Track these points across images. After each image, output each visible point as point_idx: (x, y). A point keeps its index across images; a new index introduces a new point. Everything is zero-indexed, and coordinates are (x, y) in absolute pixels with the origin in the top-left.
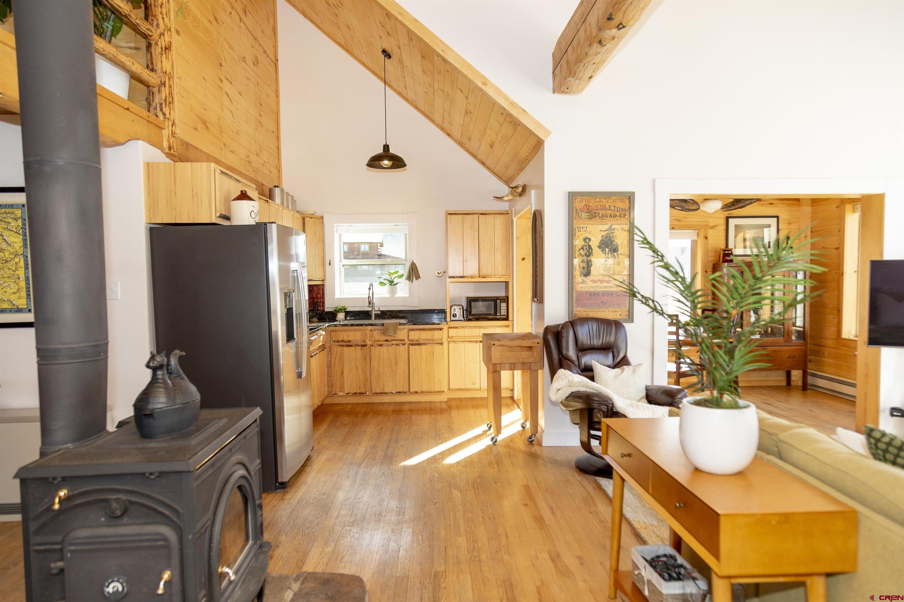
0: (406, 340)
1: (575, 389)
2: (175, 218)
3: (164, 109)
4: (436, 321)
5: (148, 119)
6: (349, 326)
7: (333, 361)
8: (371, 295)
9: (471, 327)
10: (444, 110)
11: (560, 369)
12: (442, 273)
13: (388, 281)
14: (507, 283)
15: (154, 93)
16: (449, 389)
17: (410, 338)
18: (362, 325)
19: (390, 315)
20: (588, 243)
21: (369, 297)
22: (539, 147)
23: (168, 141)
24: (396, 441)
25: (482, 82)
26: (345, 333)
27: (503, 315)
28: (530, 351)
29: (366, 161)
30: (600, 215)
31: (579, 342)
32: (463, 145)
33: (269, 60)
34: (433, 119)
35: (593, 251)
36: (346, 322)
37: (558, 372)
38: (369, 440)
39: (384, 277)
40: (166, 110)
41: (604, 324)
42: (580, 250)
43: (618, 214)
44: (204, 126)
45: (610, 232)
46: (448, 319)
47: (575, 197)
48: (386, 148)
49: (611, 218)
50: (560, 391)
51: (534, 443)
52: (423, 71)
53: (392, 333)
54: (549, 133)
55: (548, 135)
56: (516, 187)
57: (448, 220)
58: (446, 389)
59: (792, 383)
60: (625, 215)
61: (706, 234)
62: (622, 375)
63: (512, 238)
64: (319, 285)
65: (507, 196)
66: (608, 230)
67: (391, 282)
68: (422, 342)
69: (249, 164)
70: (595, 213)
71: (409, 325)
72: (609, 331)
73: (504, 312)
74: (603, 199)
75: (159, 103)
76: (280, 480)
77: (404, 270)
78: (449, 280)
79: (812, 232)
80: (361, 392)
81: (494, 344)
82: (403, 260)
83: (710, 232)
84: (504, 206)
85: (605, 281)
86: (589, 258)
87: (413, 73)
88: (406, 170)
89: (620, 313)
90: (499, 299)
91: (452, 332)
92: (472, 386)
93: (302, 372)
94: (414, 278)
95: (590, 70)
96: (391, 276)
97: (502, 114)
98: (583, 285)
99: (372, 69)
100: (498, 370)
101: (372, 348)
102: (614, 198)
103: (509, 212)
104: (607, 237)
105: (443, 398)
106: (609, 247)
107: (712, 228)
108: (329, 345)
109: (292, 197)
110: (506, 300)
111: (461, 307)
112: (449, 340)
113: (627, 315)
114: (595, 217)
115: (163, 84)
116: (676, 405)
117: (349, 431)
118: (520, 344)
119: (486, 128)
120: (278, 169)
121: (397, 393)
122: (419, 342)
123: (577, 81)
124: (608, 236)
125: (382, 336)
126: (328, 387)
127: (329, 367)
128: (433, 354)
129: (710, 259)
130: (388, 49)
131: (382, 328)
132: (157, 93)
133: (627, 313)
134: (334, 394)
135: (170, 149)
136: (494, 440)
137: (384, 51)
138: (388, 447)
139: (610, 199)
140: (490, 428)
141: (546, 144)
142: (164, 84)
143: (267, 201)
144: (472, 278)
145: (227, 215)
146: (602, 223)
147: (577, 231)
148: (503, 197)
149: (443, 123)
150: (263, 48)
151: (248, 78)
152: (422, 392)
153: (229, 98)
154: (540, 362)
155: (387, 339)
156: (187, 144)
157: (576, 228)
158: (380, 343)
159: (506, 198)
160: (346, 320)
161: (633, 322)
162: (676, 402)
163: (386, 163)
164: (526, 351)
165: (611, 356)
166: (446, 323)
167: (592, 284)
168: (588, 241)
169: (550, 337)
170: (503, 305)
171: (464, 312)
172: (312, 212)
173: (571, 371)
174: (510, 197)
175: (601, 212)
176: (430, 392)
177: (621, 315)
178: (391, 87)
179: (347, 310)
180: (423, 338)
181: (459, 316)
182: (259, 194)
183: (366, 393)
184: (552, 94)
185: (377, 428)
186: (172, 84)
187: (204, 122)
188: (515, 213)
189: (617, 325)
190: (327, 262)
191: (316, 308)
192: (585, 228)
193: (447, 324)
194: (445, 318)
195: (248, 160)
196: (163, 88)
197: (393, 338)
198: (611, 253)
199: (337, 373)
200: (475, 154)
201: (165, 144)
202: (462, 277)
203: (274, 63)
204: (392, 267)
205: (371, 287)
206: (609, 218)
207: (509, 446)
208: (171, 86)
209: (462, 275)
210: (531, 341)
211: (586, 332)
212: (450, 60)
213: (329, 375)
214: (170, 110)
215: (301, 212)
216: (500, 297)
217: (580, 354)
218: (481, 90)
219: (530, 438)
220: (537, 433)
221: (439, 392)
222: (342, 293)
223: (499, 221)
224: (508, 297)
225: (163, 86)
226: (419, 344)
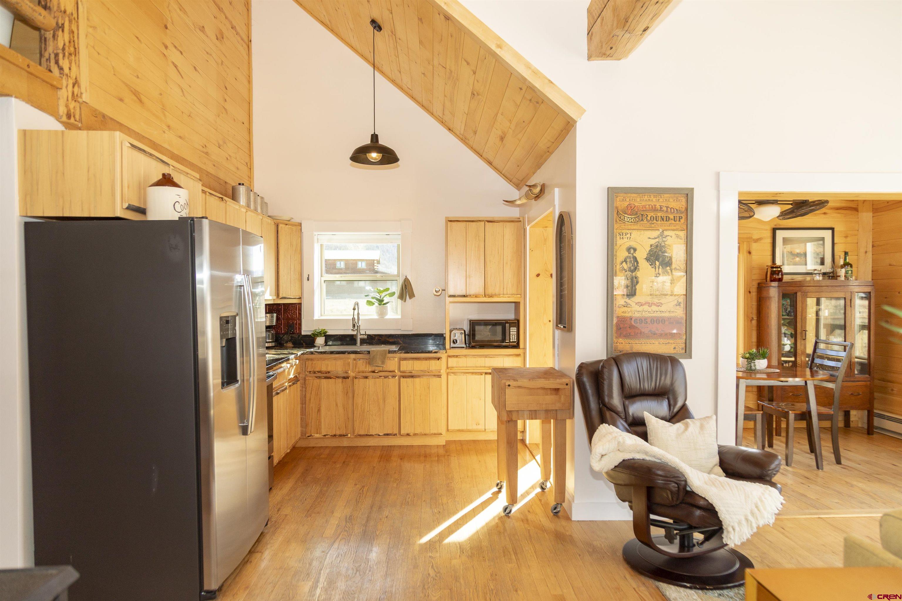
0: (396, 371)
1: (628, 456)
2: (63, 209)
3: (61, 62)
4: (431, 348)
5: (28, 70)
6: (328, 353)
7: (308, 396)
8: (356, 317)
9: (474, 356)
10: (445, 96)
11: (602, 424)
12: (441, 290)
13: (377, 299)
14: (517, 304)
15: (47, 39)
16: (448, 430)
17: (402, 369)
18: (343, 353)
19: (379, 340)
20: (632, 254)
21: (353, 319)
22: (568, 132)
23: (67, 106)
24: (380, 507)
25: (496, 44)
26: (324, 362)
27: (513, 342)
28: (556, 394)
29: (350, 153)
30: (649, 218)
31: (626, 385)
32: (467, 141)
33: (239, 39)
34: (431, 111)
35: (640, 265)
36: (327, 349)
37: (599, 428)
38: (345, 506)
39: (372, 295)
40: (64, 63)
41: (657, 362)
42: (622, 263)
43: (672, 217)
44: (135, 98)
45: (661, 240)
46: (447, 346)
47: (616, 194)
48: (375, 138)
49: (663, 222)
50: (605, 457)
51: (560, 514)
52: (421, 42)
53: (380, 363)
54: (582, 111)
55: (582, 114)
56: (534, 186)
57: (449, 228)
58: (444, 431)
59: (852, 425)
60: (680, 218)
61: (749, 249)
62: (687, 433)
63: (524, 250)
64: (295, 304)
65: (520, 199)
66: (658, 237)
67: (381, 301)
68: (416, 374)
69: (206, 156)
70: (642, 215)
71: (400, 353)
72: (664, 372)
73: (513, 338)
74: (652, 197)
75: (53, 52)
76: (206, 588)
77: (395, 288)
78: (448, 300)
79: (873, 246)
80: (341, 433)
81: (509, 385)
82: (394, 276)
83: (755, 247)
84: (514, 212)
85: (654, 304)
86: (634, 274)
87: (408, 48)
88: (399, 166)
89: (673, 346)
90: (507, 323)
91: (452, 362)
92: (475, 427)
93: (247, 426)
94: (408, 297)
95: (649, 15)
96: (381, 294)
97: (521, 89)
98: (625, 309)
99: (361, 53)
100: (514, 419)
101: (356, 381)
102: (666, 195)
103: (521, 219)
104: (657, 246)
105: (441, 441)
106: (661, 259)
107: (757, 241)
108: (304, 376)
109: (262, 198)
110: (516, 323)
111: (463, 332)
112: (448, 371)
113: (682, 349)
114: (642, 220)
115: (60, 27)
116: (768, 479)
117: (321, 491)
118: (541, 385)
119: (496, 115)
120: (249, 167)
121: (385, 435)
122: (412, 374)
123: (627, 35)
124: (659, 245)
125: (367, 366)
126: (302, 427)
127: (303, 402)
128: (429, 388)
129: (755, 277)
130: (379, 21)
131: (367, 356)
132: (52, 39)
133: (684, 345)
134: (308, 436)
135: (69, 116)
136: (507, 511)
137: (373, 22)
138: (368, 519)
139: (661, 197)
140: (500, 488)
141: (579, 125)
142: (62, 27)
143: (222, 198)
144: (476, 297)
145: (142, 207)
146: (650, 228)
147: (618, 237)
148: (515, 201)
149: (443, 114)
150: (231, 23)
151: (207, 53)
152: (415, 435)
153: (178, 71)
154: (569, 409)
155: (373, 370)
156: (104, 116)
157: (618, 234)
158: (365, 375)
159: (518, 202)
160: (326, 345)
161: (691, 358)
162: (768, 475)
163: (374, 156)
164: (551, 394)
165: (665, 403)
166: (444, 351)
167: (637, 308)
168: (632, 251)
169: (586, 379)
170: (513, 330)
171: (467, 337)
172: (288, 219)
173: (617, 427)
174: (524, 201)
175: (650, 214)
176: (425, 435)
177: (675, 348)
178: (382, 73)
179: (327, 334)
180: (417, 369)
181: (461, 342)
182: (202, 185)
183: (347, 435)
184: (587, 61)
185: (357, 486)
186: (74, 28)
187: (136, 93)
188: (528, 221)
189: (673, 361)
190: (305, 277)
191: (291, 331)
192: (629, 234)
193: (446, 353)
194: (444, 344)
195: (204, 150)
196: (60, 33)
197: (381, 369)
198: (663, 268)
199: (312, 410)
200: (481, 152)
201: (62, 110)
202: (464, 296)
203: (246, 44)
204: (382, 283)
205: (356, 307)
206: (659, 222)
207: (527, 520)
208: (73, 32)
209: (465, 294)
210: (558, 381)
211: (635, 372)
212: (456, 15)
213: (303, 412)
214: (70, 63)
215: (275, 217)
216: (509, 320)
217: (627, 402)
218: (494, 55)
219: (555, 508)
220: (564, 501)
221: (435, 434)
222: (323, 313)
223: (509, 230)
224: (518, 321)
225: (60, 30)
226: (412, 377)
